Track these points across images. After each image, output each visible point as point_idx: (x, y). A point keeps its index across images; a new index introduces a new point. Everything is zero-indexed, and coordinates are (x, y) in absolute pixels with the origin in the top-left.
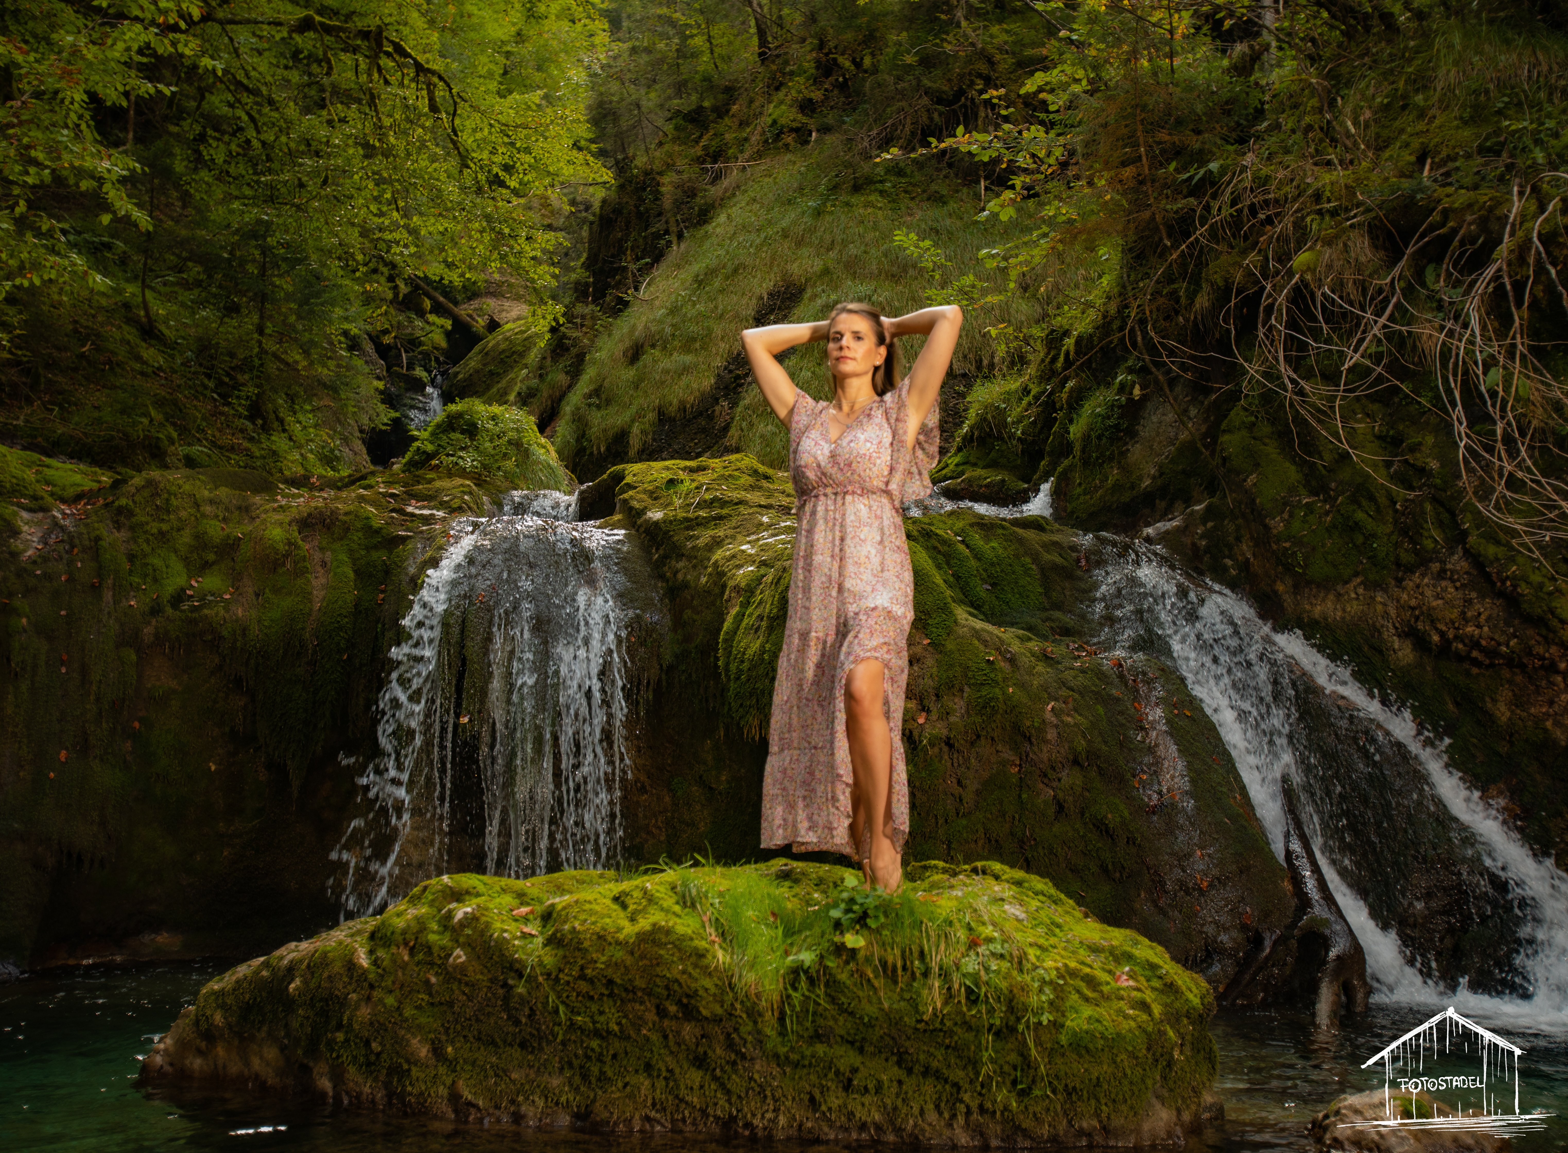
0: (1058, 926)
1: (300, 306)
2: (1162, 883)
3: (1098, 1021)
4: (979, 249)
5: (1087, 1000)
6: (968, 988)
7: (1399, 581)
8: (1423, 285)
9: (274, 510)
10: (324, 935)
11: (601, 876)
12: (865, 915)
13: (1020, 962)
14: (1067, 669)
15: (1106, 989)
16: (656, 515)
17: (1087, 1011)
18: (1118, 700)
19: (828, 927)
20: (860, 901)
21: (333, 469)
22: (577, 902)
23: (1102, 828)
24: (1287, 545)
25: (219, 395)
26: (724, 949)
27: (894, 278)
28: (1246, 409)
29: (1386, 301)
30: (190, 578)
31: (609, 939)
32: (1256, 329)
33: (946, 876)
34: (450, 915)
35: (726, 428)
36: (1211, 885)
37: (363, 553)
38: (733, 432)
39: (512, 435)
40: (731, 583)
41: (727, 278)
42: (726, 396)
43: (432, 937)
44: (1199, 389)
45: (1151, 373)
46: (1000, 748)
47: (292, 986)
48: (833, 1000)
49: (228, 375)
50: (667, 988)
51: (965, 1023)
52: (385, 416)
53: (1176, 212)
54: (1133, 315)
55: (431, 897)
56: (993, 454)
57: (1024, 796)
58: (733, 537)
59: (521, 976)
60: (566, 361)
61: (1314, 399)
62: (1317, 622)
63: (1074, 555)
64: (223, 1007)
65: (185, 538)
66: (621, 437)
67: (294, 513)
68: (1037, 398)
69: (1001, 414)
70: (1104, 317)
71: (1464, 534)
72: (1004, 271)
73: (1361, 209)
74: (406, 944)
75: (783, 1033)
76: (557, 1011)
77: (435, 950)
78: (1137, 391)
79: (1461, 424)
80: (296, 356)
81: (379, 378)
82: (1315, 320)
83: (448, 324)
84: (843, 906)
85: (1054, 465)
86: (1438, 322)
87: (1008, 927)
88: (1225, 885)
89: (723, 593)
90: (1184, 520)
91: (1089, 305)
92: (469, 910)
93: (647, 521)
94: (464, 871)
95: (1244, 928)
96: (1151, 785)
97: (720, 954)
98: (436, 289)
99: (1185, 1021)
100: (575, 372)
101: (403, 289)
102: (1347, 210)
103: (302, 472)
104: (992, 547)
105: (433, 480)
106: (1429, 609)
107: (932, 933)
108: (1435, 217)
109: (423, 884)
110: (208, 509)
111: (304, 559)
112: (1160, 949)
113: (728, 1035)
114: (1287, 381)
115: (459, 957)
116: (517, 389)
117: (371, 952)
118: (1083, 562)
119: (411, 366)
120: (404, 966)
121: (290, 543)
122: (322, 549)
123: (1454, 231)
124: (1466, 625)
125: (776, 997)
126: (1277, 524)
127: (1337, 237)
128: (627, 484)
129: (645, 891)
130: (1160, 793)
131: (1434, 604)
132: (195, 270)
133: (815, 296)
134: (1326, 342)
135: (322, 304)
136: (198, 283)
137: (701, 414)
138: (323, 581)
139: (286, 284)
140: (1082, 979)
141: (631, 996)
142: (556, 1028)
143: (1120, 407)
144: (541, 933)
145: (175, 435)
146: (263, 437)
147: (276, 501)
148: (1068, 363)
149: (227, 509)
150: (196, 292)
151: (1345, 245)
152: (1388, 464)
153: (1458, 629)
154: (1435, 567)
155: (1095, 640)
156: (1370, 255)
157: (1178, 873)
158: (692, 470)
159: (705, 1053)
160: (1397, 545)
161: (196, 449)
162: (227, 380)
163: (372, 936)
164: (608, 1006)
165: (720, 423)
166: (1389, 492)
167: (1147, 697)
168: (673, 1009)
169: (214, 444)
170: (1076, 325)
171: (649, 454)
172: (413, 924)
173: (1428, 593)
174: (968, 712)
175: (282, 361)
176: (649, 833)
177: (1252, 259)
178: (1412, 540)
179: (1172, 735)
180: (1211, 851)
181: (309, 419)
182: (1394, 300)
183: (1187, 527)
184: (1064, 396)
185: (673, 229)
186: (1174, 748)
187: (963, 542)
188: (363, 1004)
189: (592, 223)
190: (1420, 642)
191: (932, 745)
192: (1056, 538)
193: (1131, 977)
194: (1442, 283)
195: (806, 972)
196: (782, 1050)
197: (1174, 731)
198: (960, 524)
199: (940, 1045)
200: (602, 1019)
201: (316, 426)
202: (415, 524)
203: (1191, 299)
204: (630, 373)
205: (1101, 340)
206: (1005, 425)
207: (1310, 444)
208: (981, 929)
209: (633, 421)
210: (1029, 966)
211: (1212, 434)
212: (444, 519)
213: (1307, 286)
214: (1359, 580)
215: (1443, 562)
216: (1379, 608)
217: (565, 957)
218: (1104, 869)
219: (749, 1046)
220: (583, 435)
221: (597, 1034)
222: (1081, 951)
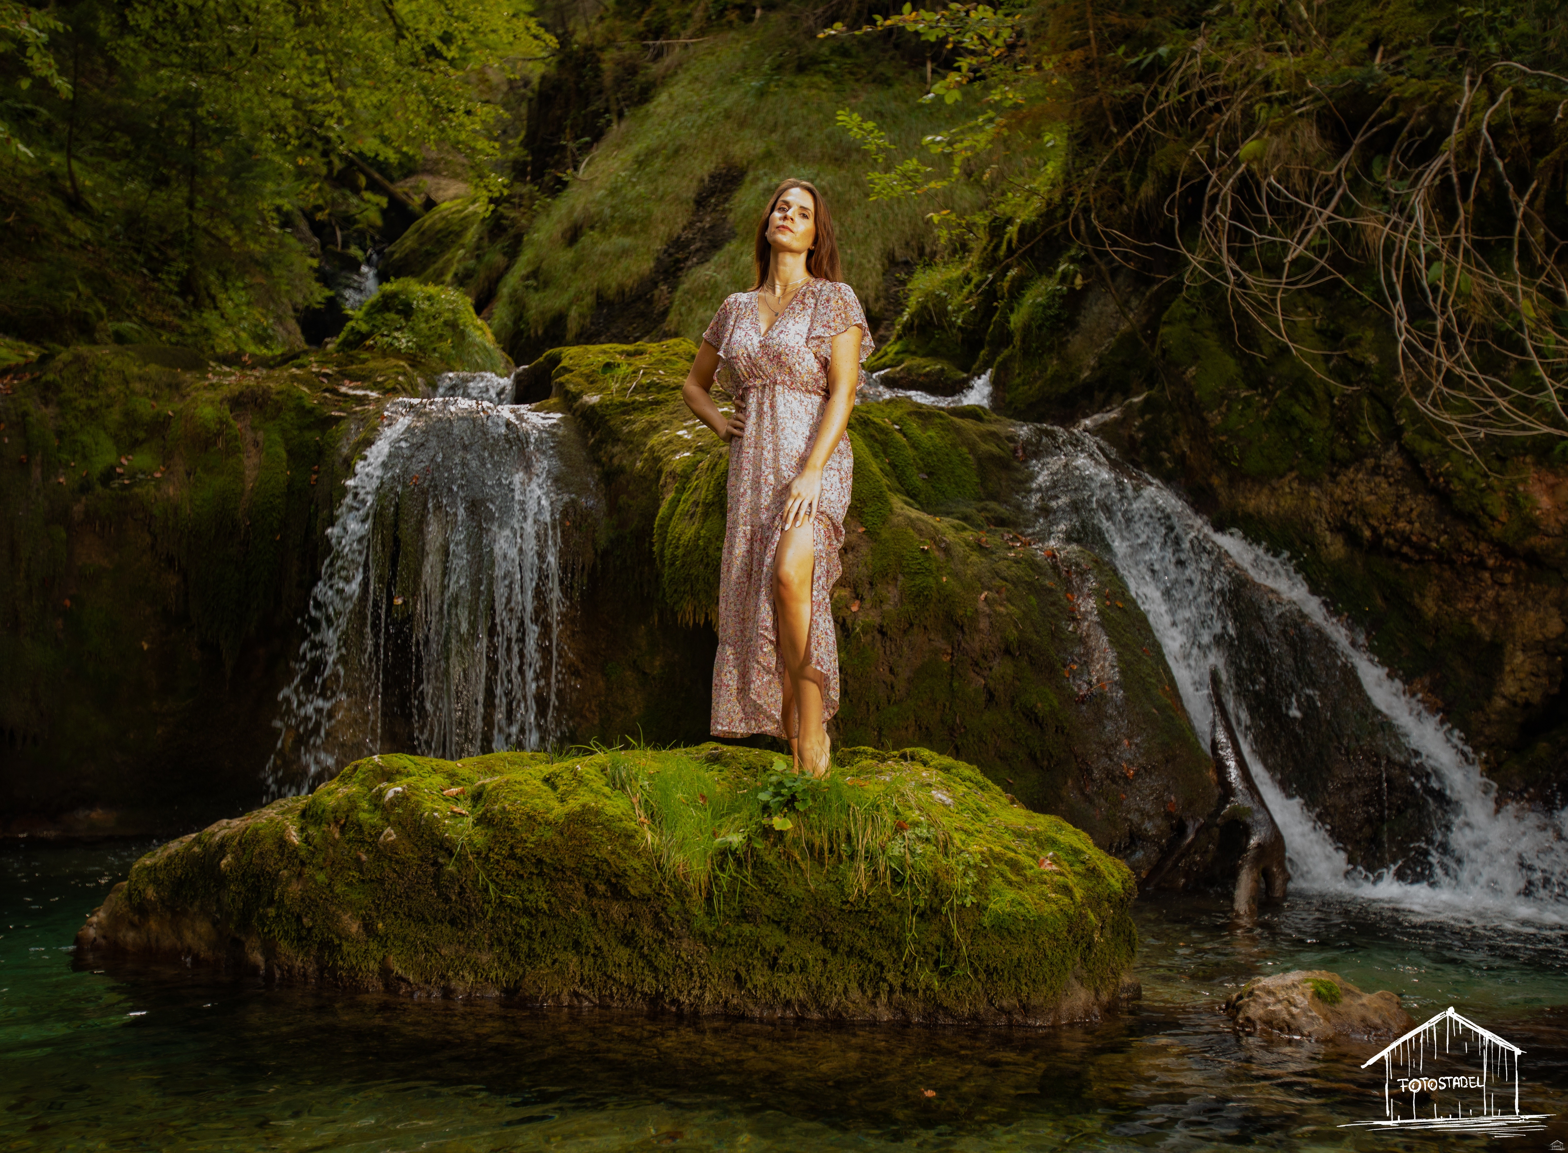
0: (984, 811)
1: (232, 180)
2: (1090, 772)
3: (1020, 904)
4: (924, 134)
5: (1010, 883)
6: (893, 870)
7: (1333, 476)
8: (1370, 176)
9: (205, 388)
10: (255, 813)
11: (533, 758)
12: (793, 798)
13: (945, 847)
14: (1001, 559)
15: (1029, 873)
16: (593, 399)
17: (1011, 894)
18: (1051, 590)
19: (756, 810)
20: (788, 784)
21: (267, 347)
22: (507, 782)
23: (1032, 717)
24: (1224, 438)
25: (149, 270)
26: (653, 831)
27: (838, 162)
28: (1187, 301)
29: (1332, 192)
30: (120, 456)
31: (539, 819)
32: (1200, 219)
33: (875, 762)
34: (380, 794)
35: (665, 313)
36: (1137, 774)
37: (296, 433)
38: (672, 317)
39: (447, 315)
40: (667, 469)
41: (668, 159)
42: (665, 280)
43: (363, 816)
44: (1141, 280)
45: (1093, 263)
46: (932, 636)
47: (224, 862)
48: (760, 881)
49: (157, 249)
50: (596, 867)
51: (890, 904)
52: (319, 294)
53: (1124, 98)
54: (1076, 203)
55: (361, 776)
56: (933, 344)
57: (955, 684)
58: (670, 422)
59: (451, 855)
60: (502, 243)
61: (1255, 292)
62: (1251, 516)
63: (1011, 445)
64: (155, 881)
65: (115, 415)
66: (559, 321)
67: (225, 392)
68: (977, 286)
69: (941, 302)
70: (1048, 204)
71: (1400, 430)
72: (949, 157)
73: (1310, 97)
74: (337, 822)
75: (710, 913)
76: (486, 890)
77: (366, 828)
78: (1079, 281)
79: (1401, 318)
80: (226, 231)
81: (313, 256)
82: (1260, 211)
83: (384, 202)
84: (771, 789)
85: (994, 354)
86: (1382, 214)
87: (934, 811)
88: (1151, 774)
89: (659, 478)
90: (1123, 412)
91: (1033, 192)
92: (399, 789)
93: (583, 405)
94: (397, 751)
95: (1168, 816)
96: (1081, 675)
97: (649, 836)
98: (371, 165)
99: (1106, 905)
100: (513, 252)
101: (338, 164)
102: (1296, 98)
103: (235, 349)
104: (929, 436)
105: (367, 360)
106: (1362, 504)
107: (859, 817)
108: (1385, 107)
109: (354, 763)
110: (137, 386)
111: (236, 438)
112: (1083, 834)
113: (656, 914)
114: (1229, 273)
115: (390, 835)
116: (453, 269)
117: (302, 830)
118: (1020, 453)
119: (346, 245)
120: (335, 844)
121: (221, 422)
122: (254, 429)
123: (1403, 122)
124: (1397, 521)
125: (704, 878)
126: (1215, 418)
127: (1285, 125)
128: (564, 368)
129: (575, 773)
130: (1089, 683)
131: (1367, 499)
132: (123, 141)
133: (756, 180)
134: (1270, 233)
135: (254, 178)
136: (126, 154)
137: (639, 298)
138: (256, 460)
139: (218, 156)
140: (1006, 863)
141: (560, 875)
142: (486, 906)
143: (1062, 297)
144: (472, 813)
145: (104, 310)
146: (195, 315)
147: (207, 379)
148: (1010, 251)
149: (157, 386)
150: (124, 162)
151: (1293, 134)
152: (1327, 359)
153: (1389, 524)
154: (1370, 462)
155: (1030, 531)
156: (1317, 145)
157: (1105, 762)
158: (629, 354)
159: (633, 931)
160: (1332, 440)
161: (126, 326)
162: (156, 254)
163: (303, 814)
164: (537, 884)
165: (659, 307)
166: (1326, 386)
167: (1079, 589)
168: (601, 888)
169: (144, 320)
170: (1019, 213)
171: (587, 337)
172: (344, 802)
173: (1362, 488)
174: (901, 600)
175: (214, 236)
176: (583, 717)
177: (1197, 148)
178: (1348, 436)
179: (1103, 627)
180: (1137, 740)
181: (242, 297)
182: (1340, 192)
183: (1124, 419)
184: (1006, 285)
185: (614, 107)
186: (1105, 638)
187: (900, 430)
188: (294, 880)
189: (530, 100)
190: (1351, 536)
191: (865, 633)
192: (994, 428)
193: (1055, 862)
194: (1388, 175)
195: (733, 853)
196: (709, 929)
197: (1106, 623)
198: (897, 413)
199: (865, 926)
200: (531, 897)
201: (249, 304)
202: (348, 405)
203: (1136, 187)
204: (567, 256)
205: (1044, 228)
206: (945, 313)
207: (1250, 336)
208: (908, 813)
209: (571, 304)
210: (954, 850)
211: (1153, 324)
212: (377, 400)
213: (1252, 175)
214: (1293, 474)
215: (1378, 458)
216: (1313, 502)
217: (495, 836)
218: (1032, 757)
219: (676, 924)
220: (521, 318)
221: (526, 911)
222: (1006, 836)
